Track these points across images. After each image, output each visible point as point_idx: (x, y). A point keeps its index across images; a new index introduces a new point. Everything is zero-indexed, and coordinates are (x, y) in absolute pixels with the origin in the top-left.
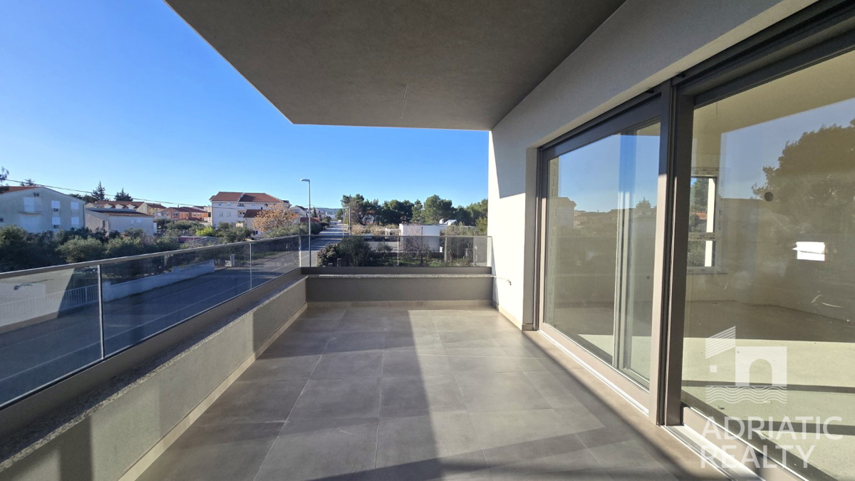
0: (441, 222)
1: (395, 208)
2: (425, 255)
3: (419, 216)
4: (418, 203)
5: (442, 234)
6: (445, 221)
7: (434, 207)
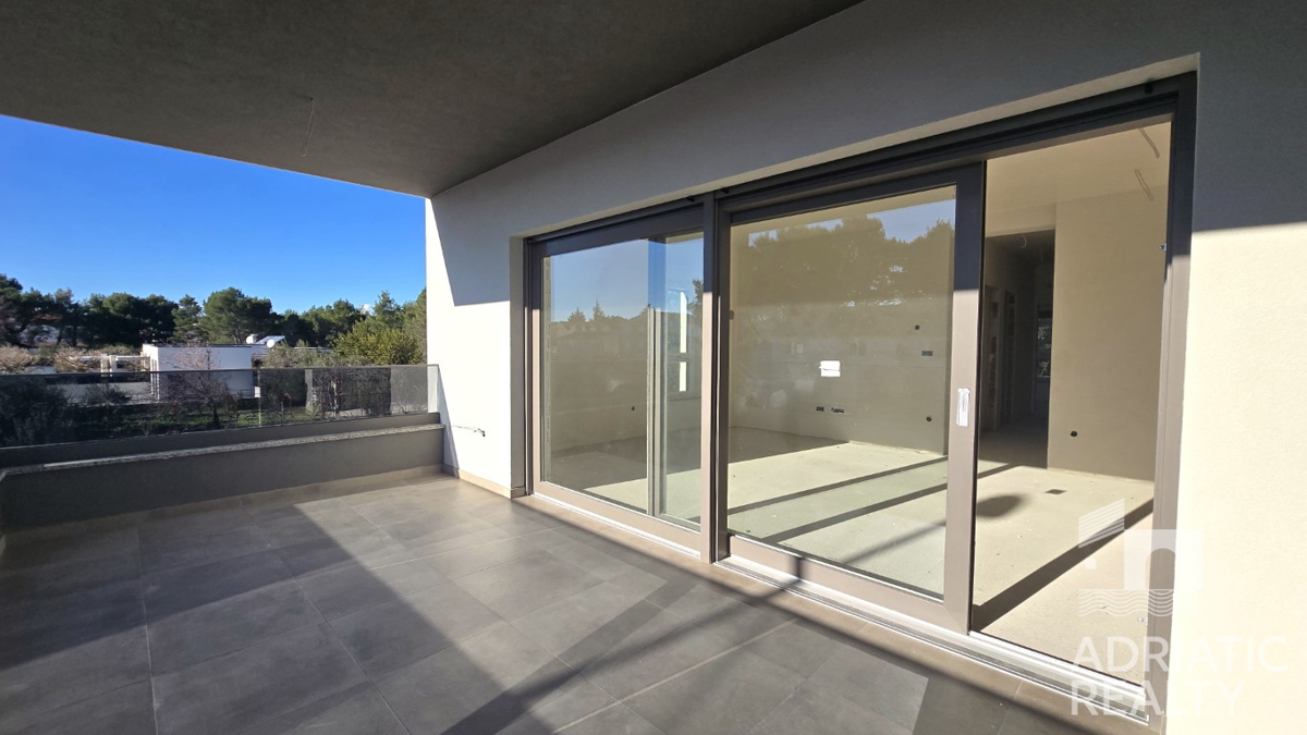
0: (250, 340)
1: (125, 310)
2: (219, 405)
3: (192, 329)
4: (189, 301)
5: (257, 363)
6: (259, 338)
7: (230, 310)
